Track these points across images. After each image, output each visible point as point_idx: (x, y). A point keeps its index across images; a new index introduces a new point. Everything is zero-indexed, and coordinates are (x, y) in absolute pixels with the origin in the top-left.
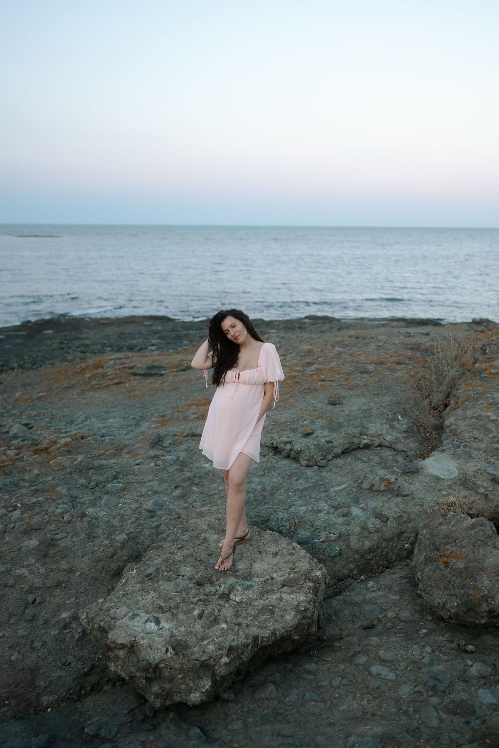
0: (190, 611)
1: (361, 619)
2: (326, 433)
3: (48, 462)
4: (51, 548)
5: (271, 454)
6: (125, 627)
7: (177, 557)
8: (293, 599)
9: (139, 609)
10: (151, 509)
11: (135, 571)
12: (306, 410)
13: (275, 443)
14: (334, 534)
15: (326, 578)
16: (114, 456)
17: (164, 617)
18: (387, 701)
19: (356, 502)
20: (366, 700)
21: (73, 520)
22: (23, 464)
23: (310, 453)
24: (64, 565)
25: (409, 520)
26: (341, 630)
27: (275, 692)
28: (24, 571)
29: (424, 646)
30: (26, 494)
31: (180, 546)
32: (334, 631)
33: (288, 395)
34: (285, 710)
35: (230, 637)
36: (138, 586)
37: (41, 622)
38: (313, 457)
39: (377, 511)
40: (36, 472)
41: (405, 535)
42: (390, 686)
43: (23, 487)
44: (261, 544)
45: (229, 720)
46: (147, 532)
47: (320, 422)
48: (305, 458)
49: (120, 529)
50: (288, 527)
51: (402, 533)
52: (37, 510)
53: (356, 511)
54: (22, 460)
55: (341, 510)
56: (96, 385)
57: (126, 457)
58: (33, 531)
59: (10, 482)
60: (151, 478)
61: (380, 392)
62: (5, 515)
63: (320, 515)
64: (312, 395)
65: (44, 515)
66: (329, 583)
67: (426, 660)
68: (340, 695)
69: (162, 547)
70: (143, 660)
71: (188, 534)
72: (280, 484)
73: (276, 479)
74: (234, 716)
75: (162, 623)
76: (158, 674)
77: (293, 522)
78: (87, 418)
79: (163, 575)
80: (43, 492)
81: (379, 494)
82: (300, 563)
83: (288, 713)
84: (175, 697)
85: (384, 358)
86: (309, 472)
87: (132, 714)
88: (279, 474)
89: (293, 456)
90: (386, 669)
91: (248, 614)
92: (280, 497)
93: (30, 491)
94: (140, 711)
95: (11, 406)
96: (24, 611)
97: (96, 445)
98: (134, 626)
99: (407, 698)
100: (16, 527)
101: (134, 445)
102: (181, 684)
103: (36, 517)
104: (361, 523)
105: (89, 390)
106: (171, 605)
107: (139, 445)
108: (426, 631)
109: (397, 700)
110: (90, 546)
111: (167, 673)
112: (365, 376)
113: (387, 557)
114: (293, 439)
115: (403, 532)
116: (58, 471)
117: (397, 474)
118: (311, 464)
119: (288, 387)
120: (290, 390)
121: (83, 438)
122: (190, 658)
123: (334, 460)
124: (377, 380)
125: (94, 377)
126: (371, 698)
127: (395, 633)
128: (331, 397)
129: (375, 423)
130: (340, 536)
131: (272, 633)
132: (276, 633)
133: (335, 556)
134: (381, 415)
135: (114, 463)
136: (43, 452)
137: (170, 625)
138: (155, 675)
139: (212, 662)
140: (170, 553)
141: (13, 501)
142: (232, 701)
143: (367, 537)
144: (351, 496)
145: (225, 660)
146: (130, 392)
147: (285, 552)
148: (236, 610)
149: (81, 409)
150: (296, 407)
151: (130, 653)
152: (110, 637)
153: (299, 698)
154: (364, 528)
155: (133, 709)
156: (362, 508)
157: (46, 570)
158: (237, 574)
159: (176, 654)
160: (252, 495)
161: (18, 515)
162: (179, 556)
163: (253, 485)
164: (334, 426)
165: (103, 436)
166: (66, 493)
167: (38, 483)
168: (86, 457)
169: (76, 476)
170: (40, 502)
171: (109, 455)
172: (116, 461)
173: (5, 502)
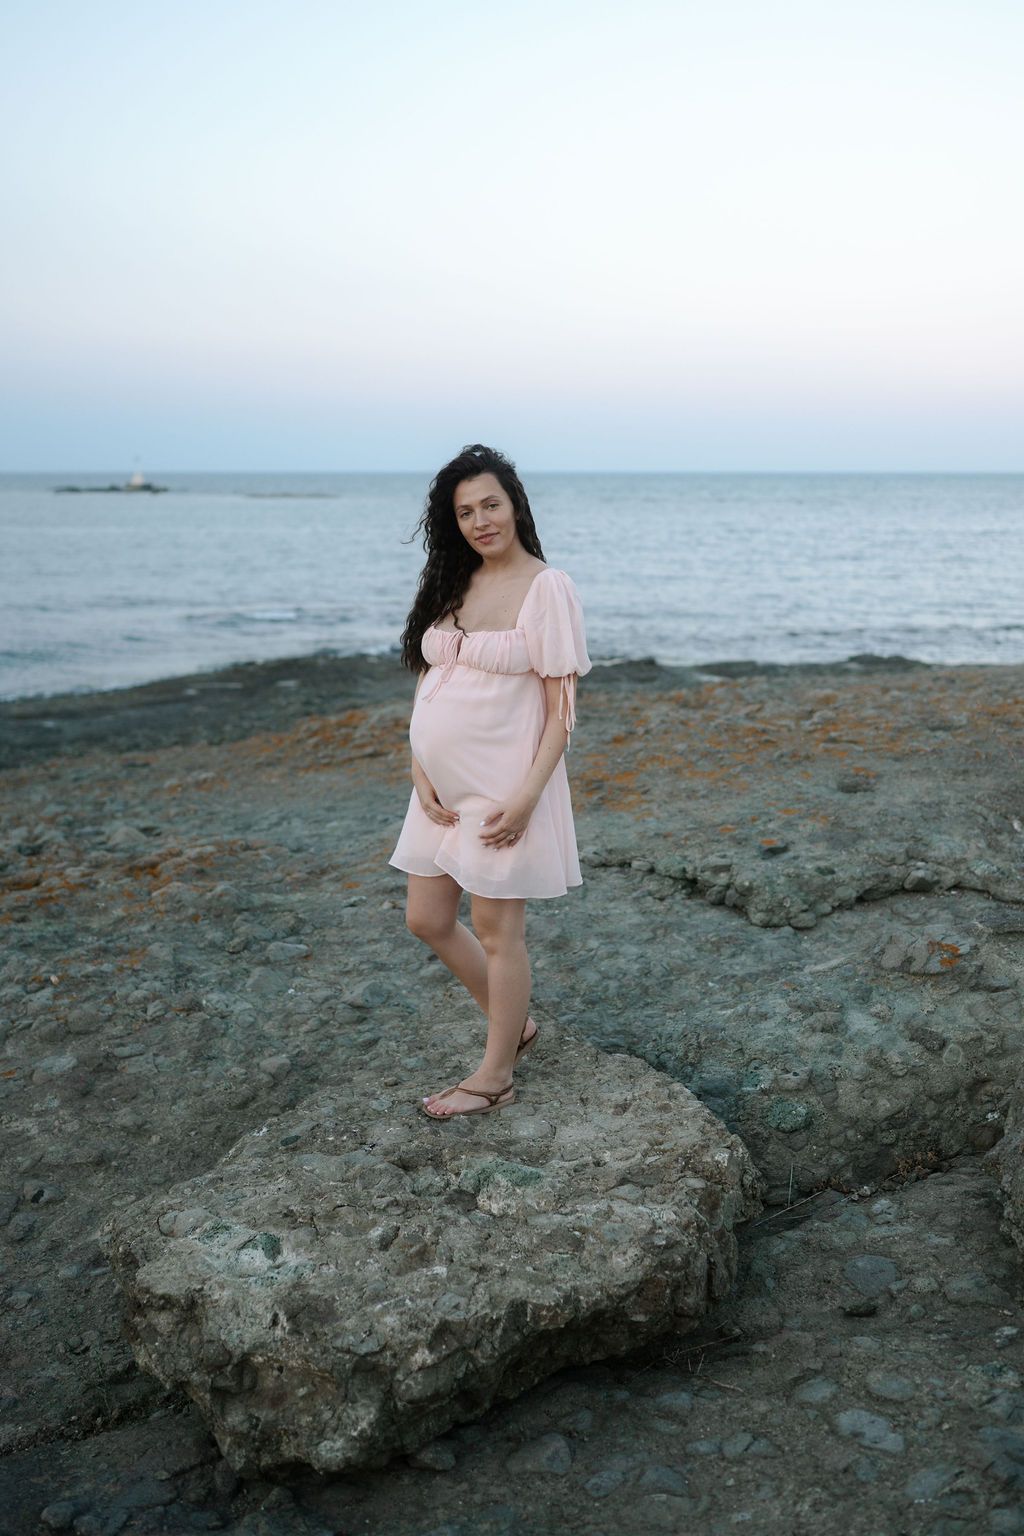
0: (364, 1229)
1: (842, 1292)
2: (820, 849)
3: (149, 893)
4: (104, 1076)
5: (679, 897)
6: (184, 1256)
7: (374, 1104)
8: (640, 1215)
9: (236, 1214)
10: (360, 1002)
11: (265, 1130)
12: (778, 799)
13: (690, 868)
14: (795, 1074)
15: (745, 1172)
16: (304, 886)
17: (292, 1238)
18: (868, 1508)
19: (864, 998)
20: (809, 1500)
21: (168, 1016)
22: (94, 894)
23: (774, 893)
24: (125, 1117)
25: (1002, 1051)
26: (783, 1315)
27: (567, 1458)
28: (30, 1125)
29: (1000, 1371)
30: (78, 957)
31: (390, 1080)
32: (764, 1317)
33: (739, 768)
34: (583, 1509)
35: (448, 1300)
36: (255, 1163)
37: (42, 1244)
38: (781, 905)
39: (917, 1022)
40: (118, 912)
41: (988, 1088)
42: (884, 1467)
43: (82, 944)
44: (592, 1082)
45: (426, 1522)
46: (341, 1054)
47: (808, 826)
48: (762, 906)
49: (276, 1044)
50: (680, 1053)
51: (980, 1082)
52: (93, 988)
53: (859, 1021)
54: (93, 889)
55: (819, 1014)
56: (324, 757)
57: (332, 888)
58: (71, 1036)
59: (56, 932)
60: (376, 936)
61: (971, 768)
62: (16, 999)
63: (764, 1025)
64: (801, 768)
65: (105, 1002)
66: (752, 1187)
67: (999, 1408)
68: (739, 1482)
69: (350, 1080)
70: (210, 1342)
71: (422, 1054)
72: (690, 961)
73: (678, 949)
74: (441, 1514)
75: (285, 1252)
76: (247, 1381)
77: (694, 1041)
78: (283, 819)
79: (324, 1141)
80: (116, 955)
81: (925, 982)
82: (678, 1128)
83: (589, 1518)
84: (284, 1447)
85: (1000, 706)
86: (768, 939)
87: (179, 1483)
88: (690, 938)
89: (736, 902)
90: (882, 1423)
91: (514, 1247)
92: (686, 993)
93: (88, 951)
94: (202, 1477)
96: (10, 1219)
97: (270, 865)
98: (209, 1254)
99: (929, 1505)
100: (34, 1026)
101: (356, 865)
102: (301, 1411)
103: (86, 1006)
104: (870, 1051)
105: (307, 769)
106: (317, 1209)
107: (366, 865)
108: (1014, 1331)
109: (899, 1511)
110: (195, 1077)
111: (269, 1381)
112: (939, 733)
113: (937, 1142)
114: (735, 860)
115: (985, 1081)
116: (167, 912)
117: (979, 937)
118: (775, 920)
119: (744, 750)
120: (749, 756)
121: (247, 848)
122: (329, 1345)
123: (835, 915)
124: (968, 741)
125: (326, 742)
126: (824, 1496)
127: (928, 1332)
128: (846, 776)
129: (950, 835)
130: (811, 1080)
131: (567, 1298)
132: (580, 1301)
133: (793, 1131)
134: (969, 817)
135: (300, 901)
136: (148, 870)
137: (303, 1258)
138: (240, 1383)
139: (387, 1359)
140: (364, 1094)
141: (44, 968)
142: (444, 1472)
143: (884, 1088)
144: (852, 985)
145: (423, 1356)
146: (394, 770)
147: (648, 1103)
148: (483, 1235)
149: (277, 804)
150: (754, 791)
151: (185, 1321)
152: (139, 1278)
153: (626, 1481)
154: (877, 1063)
155: (183, 1472)
156: (876, 1015)
157: (81, 1127)
158: (512, 1149)
159: (296, 1331)
160: (613, 984)
161: (43, 1000)
162: (382, 1102)
163: (621, 962)
164: (841, 836)
165: (298, 850)
166: (169, 958)
167: (115, 936)
168: (236, 886)
169: (203, 925)
170: (102, 975)
171: (290, 884)
172: (303, 898)
173: (28, 972)
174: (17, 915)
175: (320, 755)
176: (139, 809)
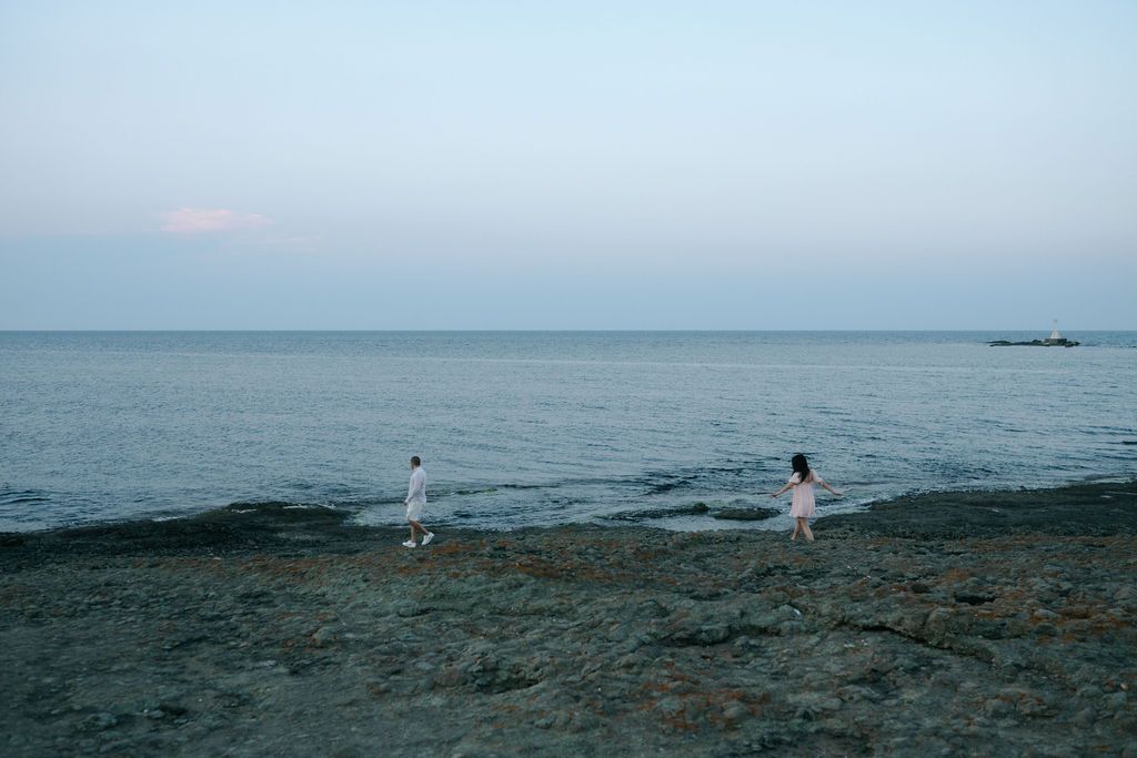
95: (1117, 570)
141: (1113, 677)
173: (1100, 677)
174: (1078, 636)
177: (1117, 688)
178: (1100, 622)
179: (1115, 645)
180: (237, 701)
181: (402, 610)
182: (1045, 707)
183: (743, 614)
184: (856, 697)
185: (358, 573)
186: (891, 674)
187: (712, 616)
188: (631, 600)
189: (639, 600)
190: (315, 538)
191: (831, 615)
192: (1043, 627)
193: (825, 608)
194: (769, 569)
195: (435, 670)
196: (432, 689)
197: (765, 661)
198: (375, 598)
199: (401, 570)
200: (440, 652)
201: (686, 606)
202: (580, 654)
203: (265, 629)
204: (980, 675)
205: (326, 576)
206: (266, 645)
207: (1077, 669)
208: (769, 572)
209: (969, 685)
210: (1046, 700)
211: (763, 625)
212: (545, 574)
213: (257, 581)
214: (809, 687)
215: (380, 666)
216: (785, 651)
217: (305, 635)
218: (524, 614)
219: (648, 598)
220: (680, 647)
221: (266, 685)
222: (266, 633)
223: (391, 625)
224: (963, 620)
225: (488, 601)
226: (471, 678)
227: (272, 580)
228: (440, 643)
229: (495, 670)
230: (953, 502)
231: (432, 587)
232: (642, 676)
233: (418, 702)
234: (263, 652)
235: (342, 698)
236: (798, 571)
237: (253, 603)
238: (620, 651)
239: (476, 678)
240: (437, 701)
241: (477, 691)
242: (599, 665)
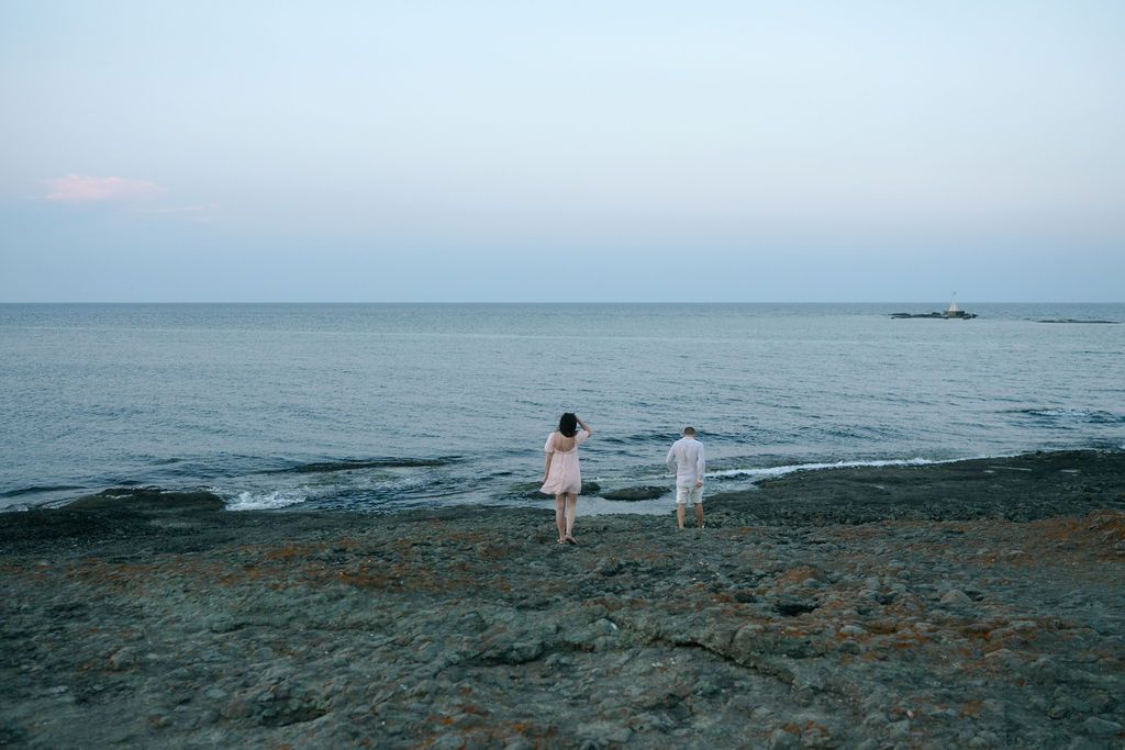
3: (982, 655)
16: (1115, 669)
22: (937, 647)
30: (927, 698)
40: (957, 666)
43: (929, 687)
52: (940, 728)
54: (937, 642)
56: (1119, 550)
59: (909, 673)
62: (881, 724)
65: (950, 741)
78: (1086, 600)
80: (958, 703)
93: (935, 694)
95: (960, 565)
97: (1083, 645)
103: (935, 741)
105: (1104, 557)
116: (997, 672)
121: (1061, 627)
135: (1112, 682)
136: (979, 635)
141: (902, 703)
149: (1080, 586)
161: (903, 730)
165: (1106, 633)
166: (1002, 714)
167: (955, 685)
168: (1056, 660)
169: (1028, 689)
170: (947, 717)
171: (1100, 666)
172: (1115, 680)
173: (889, 703)
174: (880, 654)
175: (1116, 546)
176: (962, 573)
177: (903, 716)
178: (905, 638)
179: (916, 663)
180: (8, 737)
181: (216, 625)
182: (827, 738)
183: (559, 629)
184: (646, 727)
185: (182, 581)
186: (689, 698)
187: (527, 632)
188: (452, 613)
189: (462, 611)
190: (190, 525)
191: (646, 629)
192: (848, 645)
193: (641, 623)
194: (620, 566)
195: (227, 697)
196: (215, 721)
197: (570, 682)
198: (191, 612)
199: (223, 579)
200: (240, 675)
201: (507, 620)
202: (379, 678)
203: (65, 649)
204: (777, 699)
205: (147, 586)
206: (59, 669)
207: (871, 692)
208: (620, 570)
209: (763, 711)
210: (831, 730)
211: (577, 641)
212: (369, 584)
213: (77, 590)
214: (602, 717)
215: (173, 693)
216: (594, 671)
217: (103, 658)
218: (342, 628)
219: (472, 609)
220: (489, 666)
221: (43, 718)
222: (65, 654)
223: (200, 643)
224: (769, 638)
225: (305, 615)
226: (260, 709)
227: (92, 589)
228: (244, 665)
229: (286, 698)
230: (840, 478)
231: (249, 600)
232: (433, 706)
233: (195, 739)
234: (55, 677)
235: (119, 734)
236: (649, 568)
237: (64, 618)
238: (420, 675)
239: (263, 708)
240: (216, 736)
241: (260, 724)
242: (391, 693)
